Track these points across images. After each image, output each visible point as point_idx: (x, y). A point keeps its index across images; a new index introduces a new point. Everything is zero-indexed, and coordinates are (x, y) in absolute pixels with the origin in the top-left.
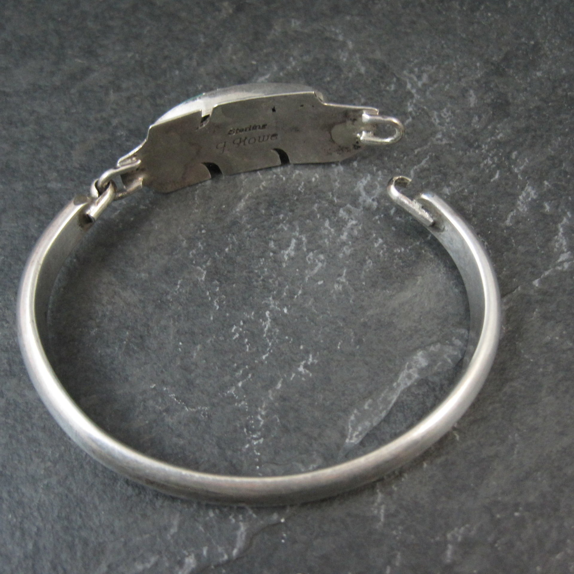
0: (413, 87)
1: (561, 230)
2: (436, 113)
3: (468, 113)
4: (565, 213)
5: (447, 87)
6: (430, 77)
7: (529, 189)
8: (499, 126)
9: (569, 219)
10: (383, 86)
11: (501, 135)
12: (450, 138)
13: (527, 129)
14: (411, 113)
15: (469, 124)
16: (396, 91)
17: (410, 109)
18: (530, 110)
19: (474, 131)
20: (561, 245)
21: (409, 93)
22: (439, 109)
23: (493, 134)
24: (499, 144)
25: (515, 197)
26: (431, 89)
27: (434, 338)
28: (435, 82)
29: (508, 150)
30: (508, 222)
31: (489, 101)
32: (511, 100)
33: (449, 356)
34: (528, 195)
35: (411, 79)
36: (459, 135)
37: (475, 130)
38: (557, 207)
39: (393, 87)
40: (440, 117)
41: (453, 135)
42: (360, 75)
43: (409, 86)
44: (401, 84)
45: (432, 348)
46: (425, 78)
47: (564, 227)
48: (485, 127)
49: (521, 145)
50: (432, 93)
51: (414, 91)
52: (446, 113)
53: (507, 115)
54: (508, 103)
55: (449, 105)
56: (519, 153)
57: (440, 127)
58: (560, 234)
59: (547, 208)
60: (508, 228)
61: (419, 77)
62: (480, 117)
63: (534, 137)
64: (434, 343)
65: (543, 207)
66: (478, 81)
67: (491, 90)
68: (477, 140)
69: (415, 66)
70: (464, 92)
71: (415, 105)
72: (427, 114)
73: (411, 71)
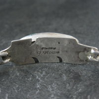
2: (50, 86)
3: (64, 83)
5: (53, 75)
6: (46, 72)
8: (78, 86)
10: (26, 79)
11: (80, 89)
12: (58, 96)
13: (91, 84)
14: (38, 88)
15: (65, 88)
16: (32, 80)
17: (38, 86)
18: (89, 77)
19: (68, 91)
21: (38, 80)
22: (51, 84)
23: (76, 90)
24: (80, 94)
26: (47, 77)
28: (49, 73)
29: (85, 95)
31: (72, 77)
32: (80, 74)
36: (61, 94)
37: (68, 90)
39: (30, 79)
40: (52, 87)
41: (59, 94)
42: (17, 76)
43: (37, 77)
44: (34, 77)
46: (44, 73)
48: (73, 88)
49: (91, 91)
50: (47, 78)
51: (39, 79)
52: (54, 85)
53: (81, 80)
54: (80, 76)
55: (55, 82)
56: (91, 96)
57: (52, 92)
61: (41, 73)
62: (69, 84)
63: (94, 87)
66: (65, 70)
67: (72, 72)
68: (70, 94)
69: (40, 69)
70: (61, 75)
71: (40, 84)
72: (46, 87)
73: (38, 72)
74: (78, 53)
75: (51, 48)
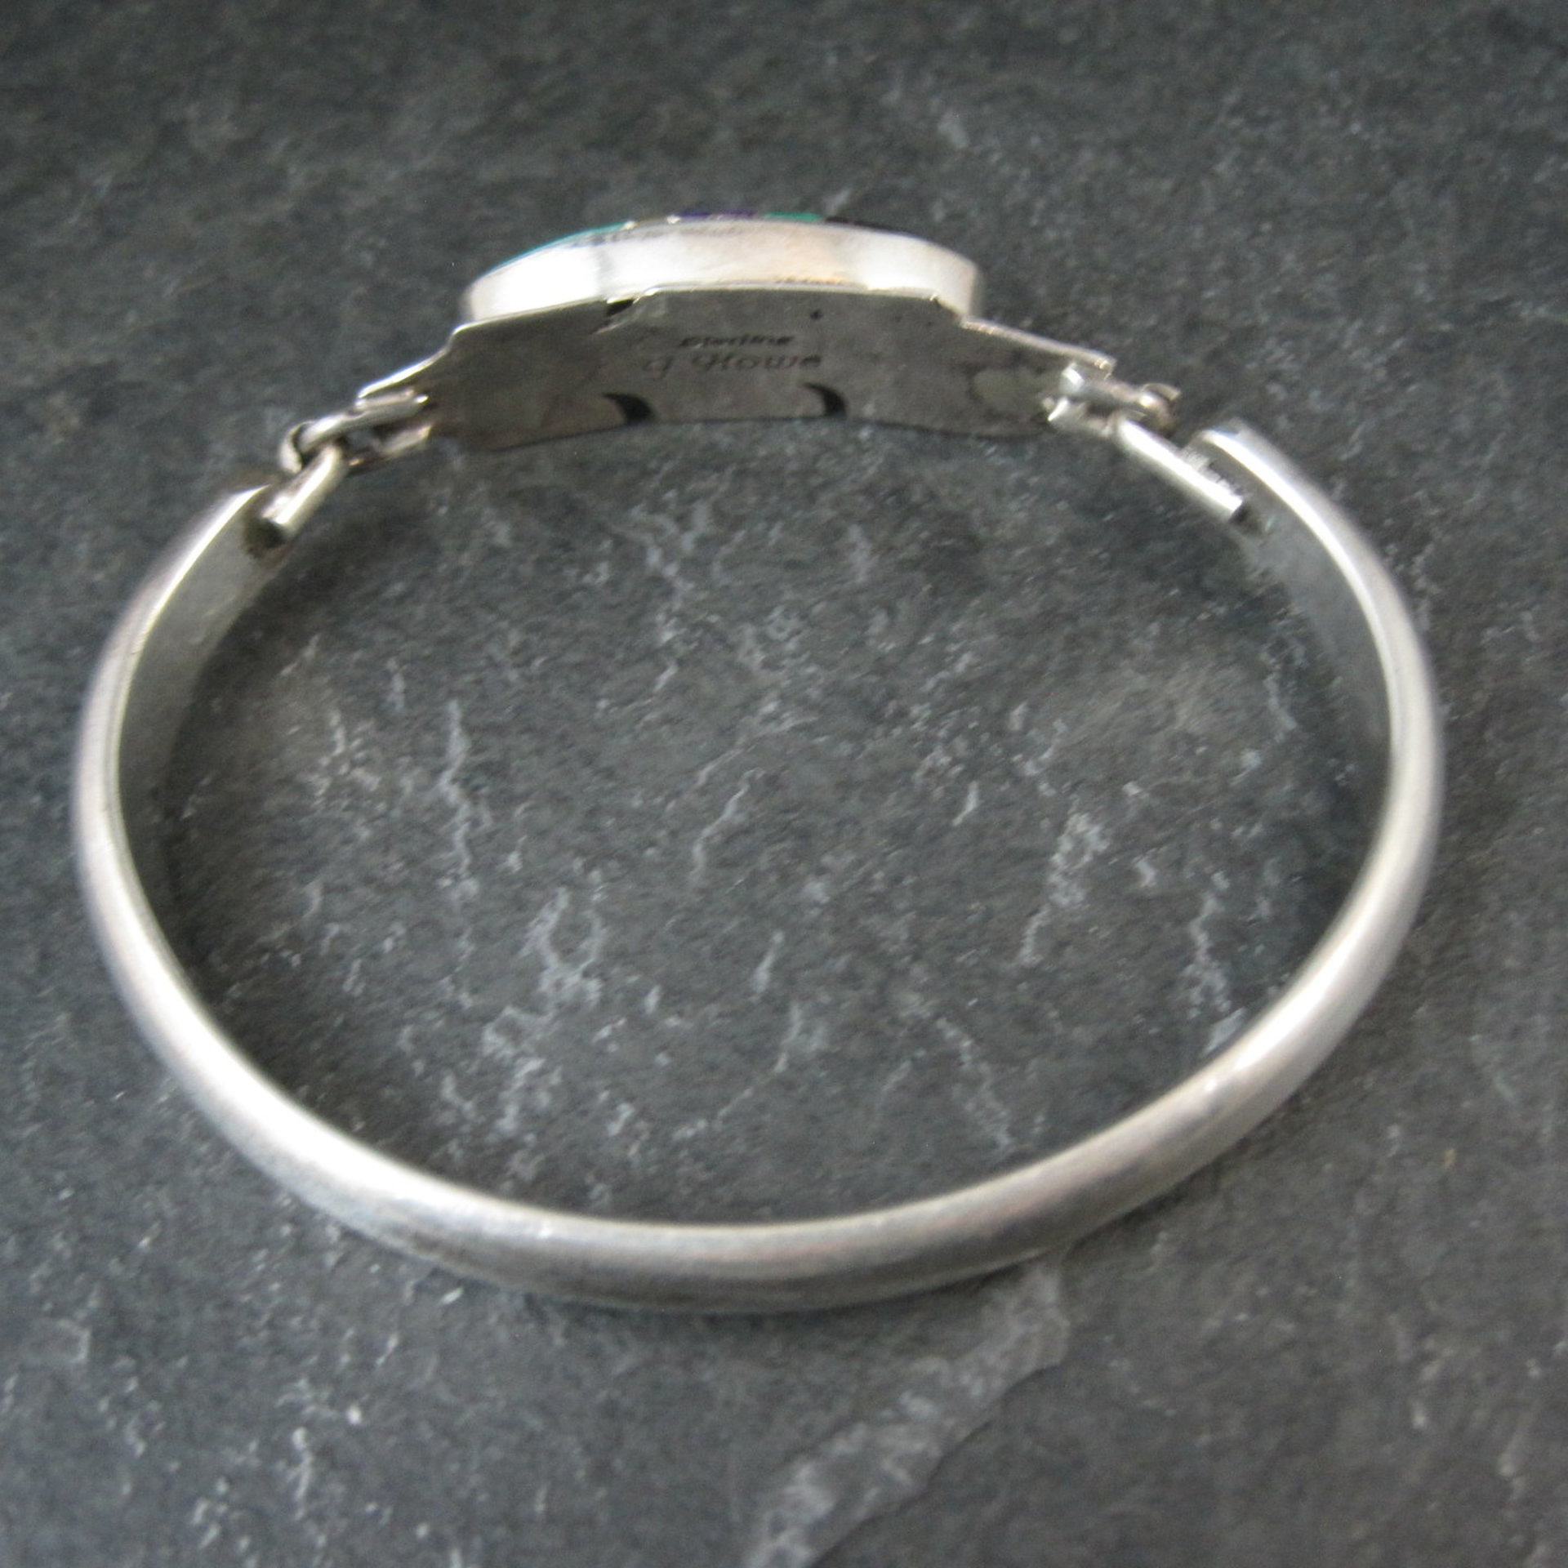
0: (668, 557)
1: (1202, 940)
2: (749, 630)
3: (851, 608)
4: (1205, 881)
5: (775, 533)
6: (719, 514)
7: (1079, 823)
8: (955, 628)
9: (1222, 897)
10: (572, 573)
11: (966, 658)
12: (805, 704)
13: (1049, 619)
14: (669, 647)
15: (859, 644)
16: (614, 584)
17: (667, 636)
18: (1049, 552)
19: (882, 667)
20: (1208, 993)
21: (657, 580)
22: (758, 616)
23: (938, 661)
24: (963, 687)
25: (1037, 859)
26: (725, 550)
27: (843, 1407)
28: (737, 523)
29: (995, 703)
30: (1028, 954)
31: (913, 551)
32: (983, 532)
33: (900, 1461)
34: (1080, 843)
35: (657, 531)
36: (832, 690)
37: (880, 659)
38: (1179, 864)
39: (603, 572)
40: (763, 639)
41: (814, 693)
42: (495, 552)
43: (654, 558)
44: (628, 556)
45: (842, 1447)
46: (702, 519)
47: (1211, 926)
48: (911, 647)
49: (1036, 674)
50: (730, 565)
51: (671, 571)
52: (781, 625)
53: (977, 586)
54: (975, 545)
55: (789, 596)
56: (1034, 708)
57: (766, 677)
58: (1201, 957)
59: (1148, 874)
60: (1030, 973)
61: (683, 520)
62: (891, 611)
63: (1072, 641)
64: (842, 1426)
65: (1133, 876)
66: (869, 491)
67: (915, 510)
68: (891, 695)
69: (668, 483)
70: (830, 538)
71: (682, 616)
72: (721, 639)
73: (656, 507)
74: (971, 370)
75: (757, 340)
